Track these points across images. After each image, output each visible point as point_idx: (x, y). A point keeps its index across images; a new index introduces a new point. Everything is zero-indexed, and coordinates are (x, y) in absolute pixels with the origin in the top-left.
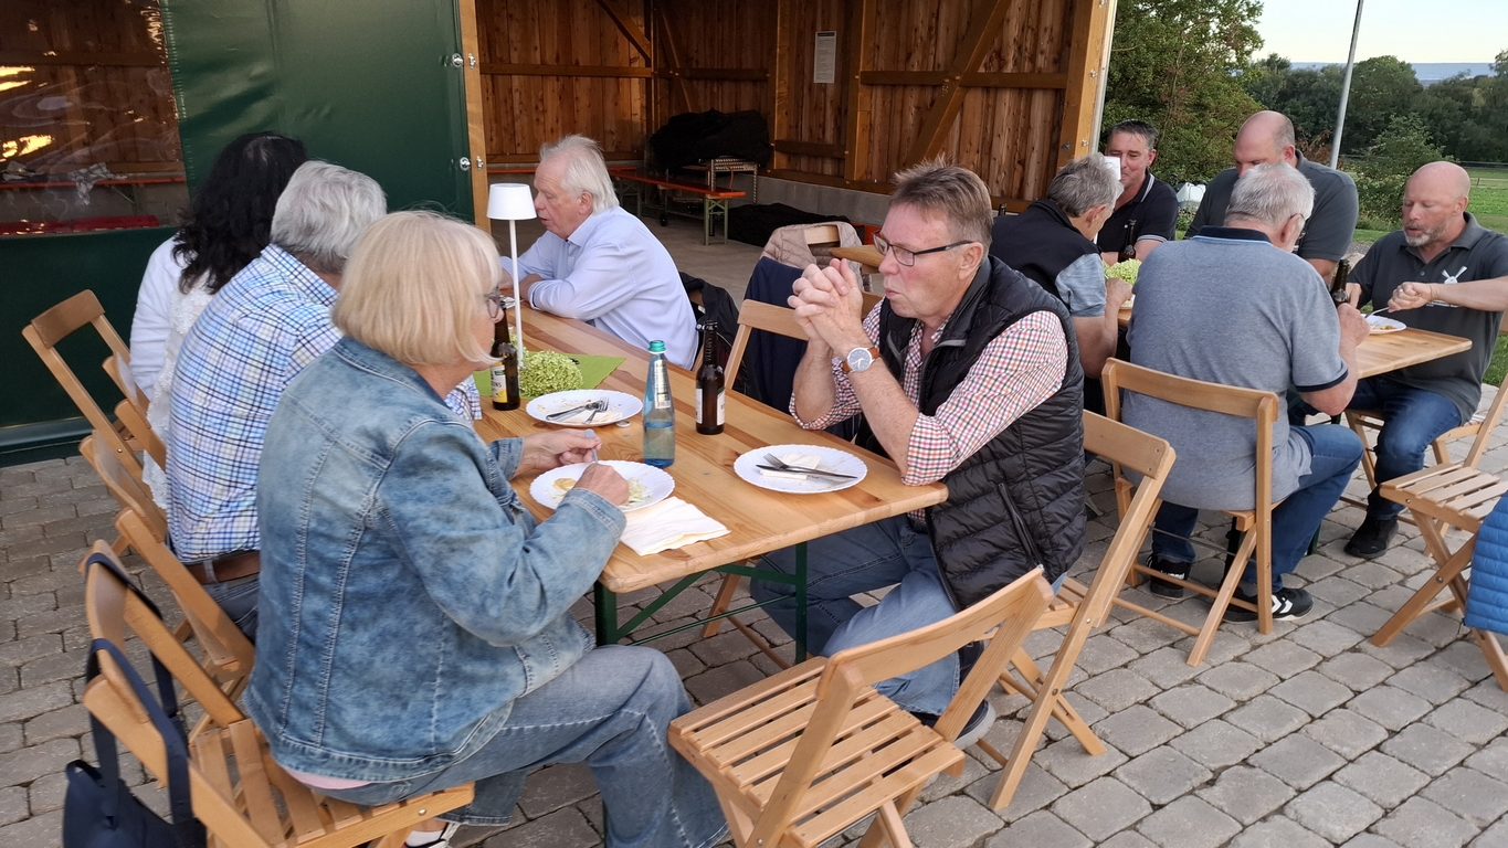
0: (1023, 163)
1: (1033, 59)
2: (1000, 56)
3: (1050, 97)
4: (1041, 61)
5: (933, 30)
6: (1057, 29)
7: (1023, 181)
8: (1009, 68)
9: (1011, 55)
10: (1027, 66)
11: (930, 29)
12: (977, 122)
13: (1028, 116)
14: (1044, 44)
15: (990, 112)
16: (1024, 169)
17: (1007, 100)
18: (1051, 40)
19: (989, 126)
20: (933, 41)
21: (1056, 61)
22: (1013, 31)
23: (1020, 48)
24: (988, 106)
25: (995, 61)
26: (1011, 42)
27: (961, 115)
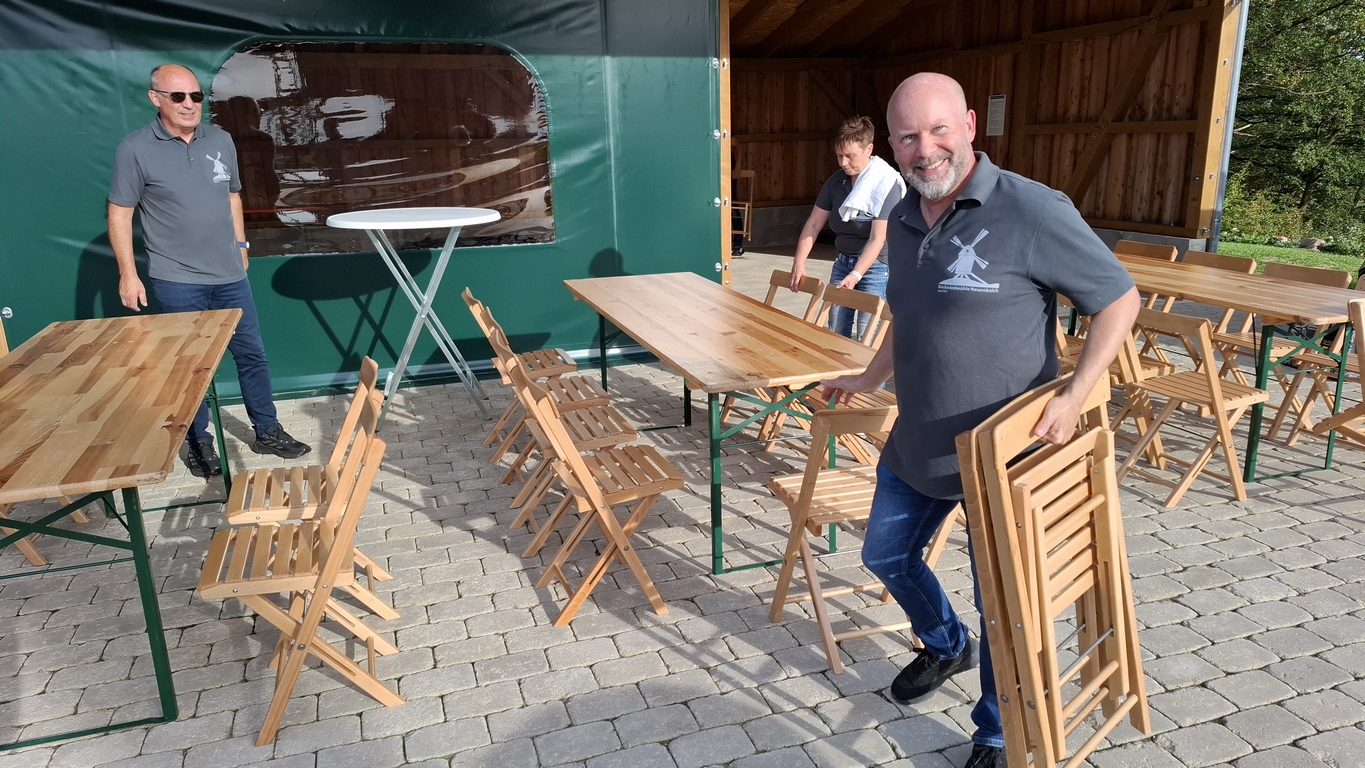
0: (1161, 194)
1: (1170, 109)
2: (1141, 107)
3: (1184, 139)
4: (1176, 111)
6: (1189, 85)
7: (1161, 209)
8: (1151, 117)
9: (1151, 107)
10: (1164, 115)
12: (1122, 163)
13: (1165, 155)
14: (1178, 97)
15: (1132, 154)
16: (1162, 198)
17: (1147, 144)
18: (1184, 94)
19: (1132, 164)
21: (1188, 110)
22: (1152, 89)
23: (1158, 101)
24: (1131, 148)
25: (1138, 113)
26: (1151, 96)
27: (1109, 157)
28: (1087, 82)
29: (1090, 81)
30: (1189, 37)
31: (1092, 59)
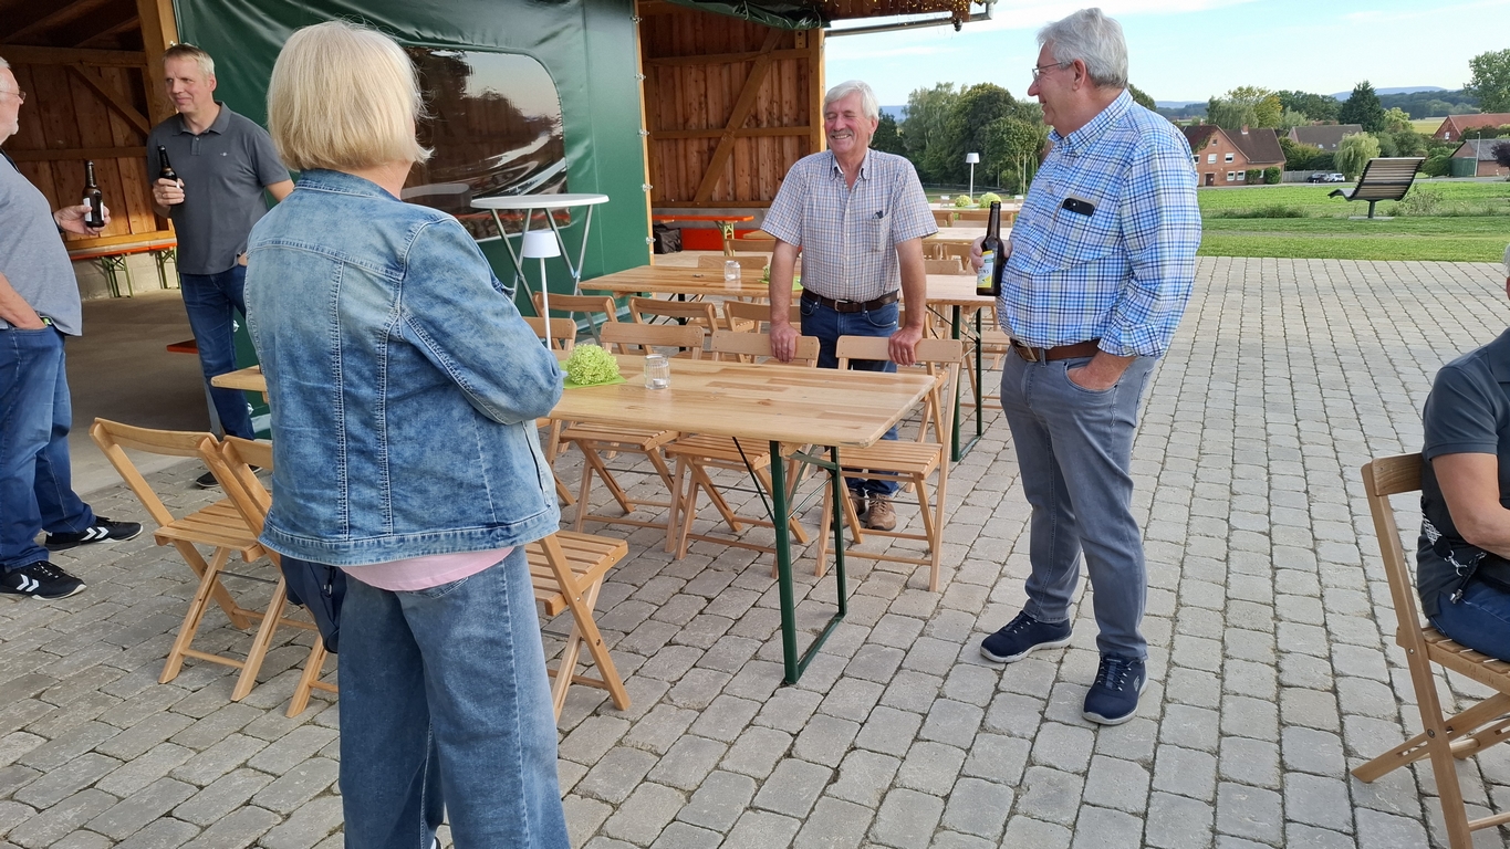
1: (780, 119)
2: (756, 117)
3: (795, 141)
4: (785, 120)
5: (703, 105)
6: (794, 102)
8: (765, 125)
9: (764, 117)
10: (776, 123)
11: (700, 104)
12: (747, 157)
14: (786, 109)
15: (753, 152)
17: (765, 145)
18: (791, 108)
19: (754, 160)
20: (704, 111)
21: (795, 120)
22: (763, 104)
23: (770, 113)
24: (751, 148)
25: (753, 122)
26: (764, 110)
27: (733, 155)
28: (703, 98)
29: (706, 97)
30: (788, 69)
31: (705, 81)
